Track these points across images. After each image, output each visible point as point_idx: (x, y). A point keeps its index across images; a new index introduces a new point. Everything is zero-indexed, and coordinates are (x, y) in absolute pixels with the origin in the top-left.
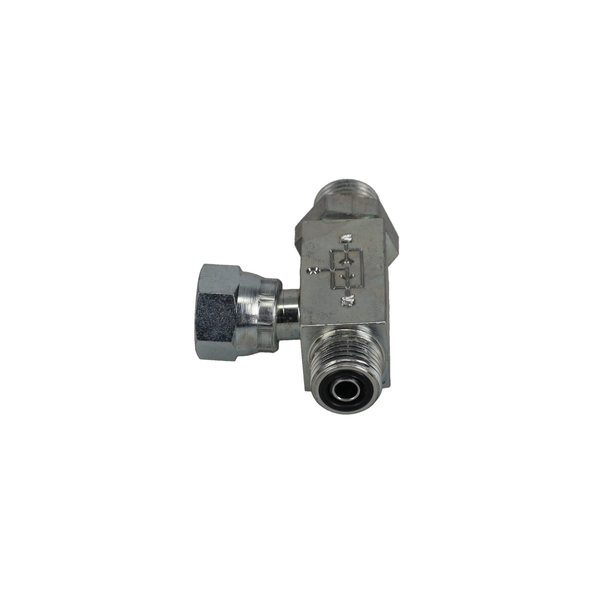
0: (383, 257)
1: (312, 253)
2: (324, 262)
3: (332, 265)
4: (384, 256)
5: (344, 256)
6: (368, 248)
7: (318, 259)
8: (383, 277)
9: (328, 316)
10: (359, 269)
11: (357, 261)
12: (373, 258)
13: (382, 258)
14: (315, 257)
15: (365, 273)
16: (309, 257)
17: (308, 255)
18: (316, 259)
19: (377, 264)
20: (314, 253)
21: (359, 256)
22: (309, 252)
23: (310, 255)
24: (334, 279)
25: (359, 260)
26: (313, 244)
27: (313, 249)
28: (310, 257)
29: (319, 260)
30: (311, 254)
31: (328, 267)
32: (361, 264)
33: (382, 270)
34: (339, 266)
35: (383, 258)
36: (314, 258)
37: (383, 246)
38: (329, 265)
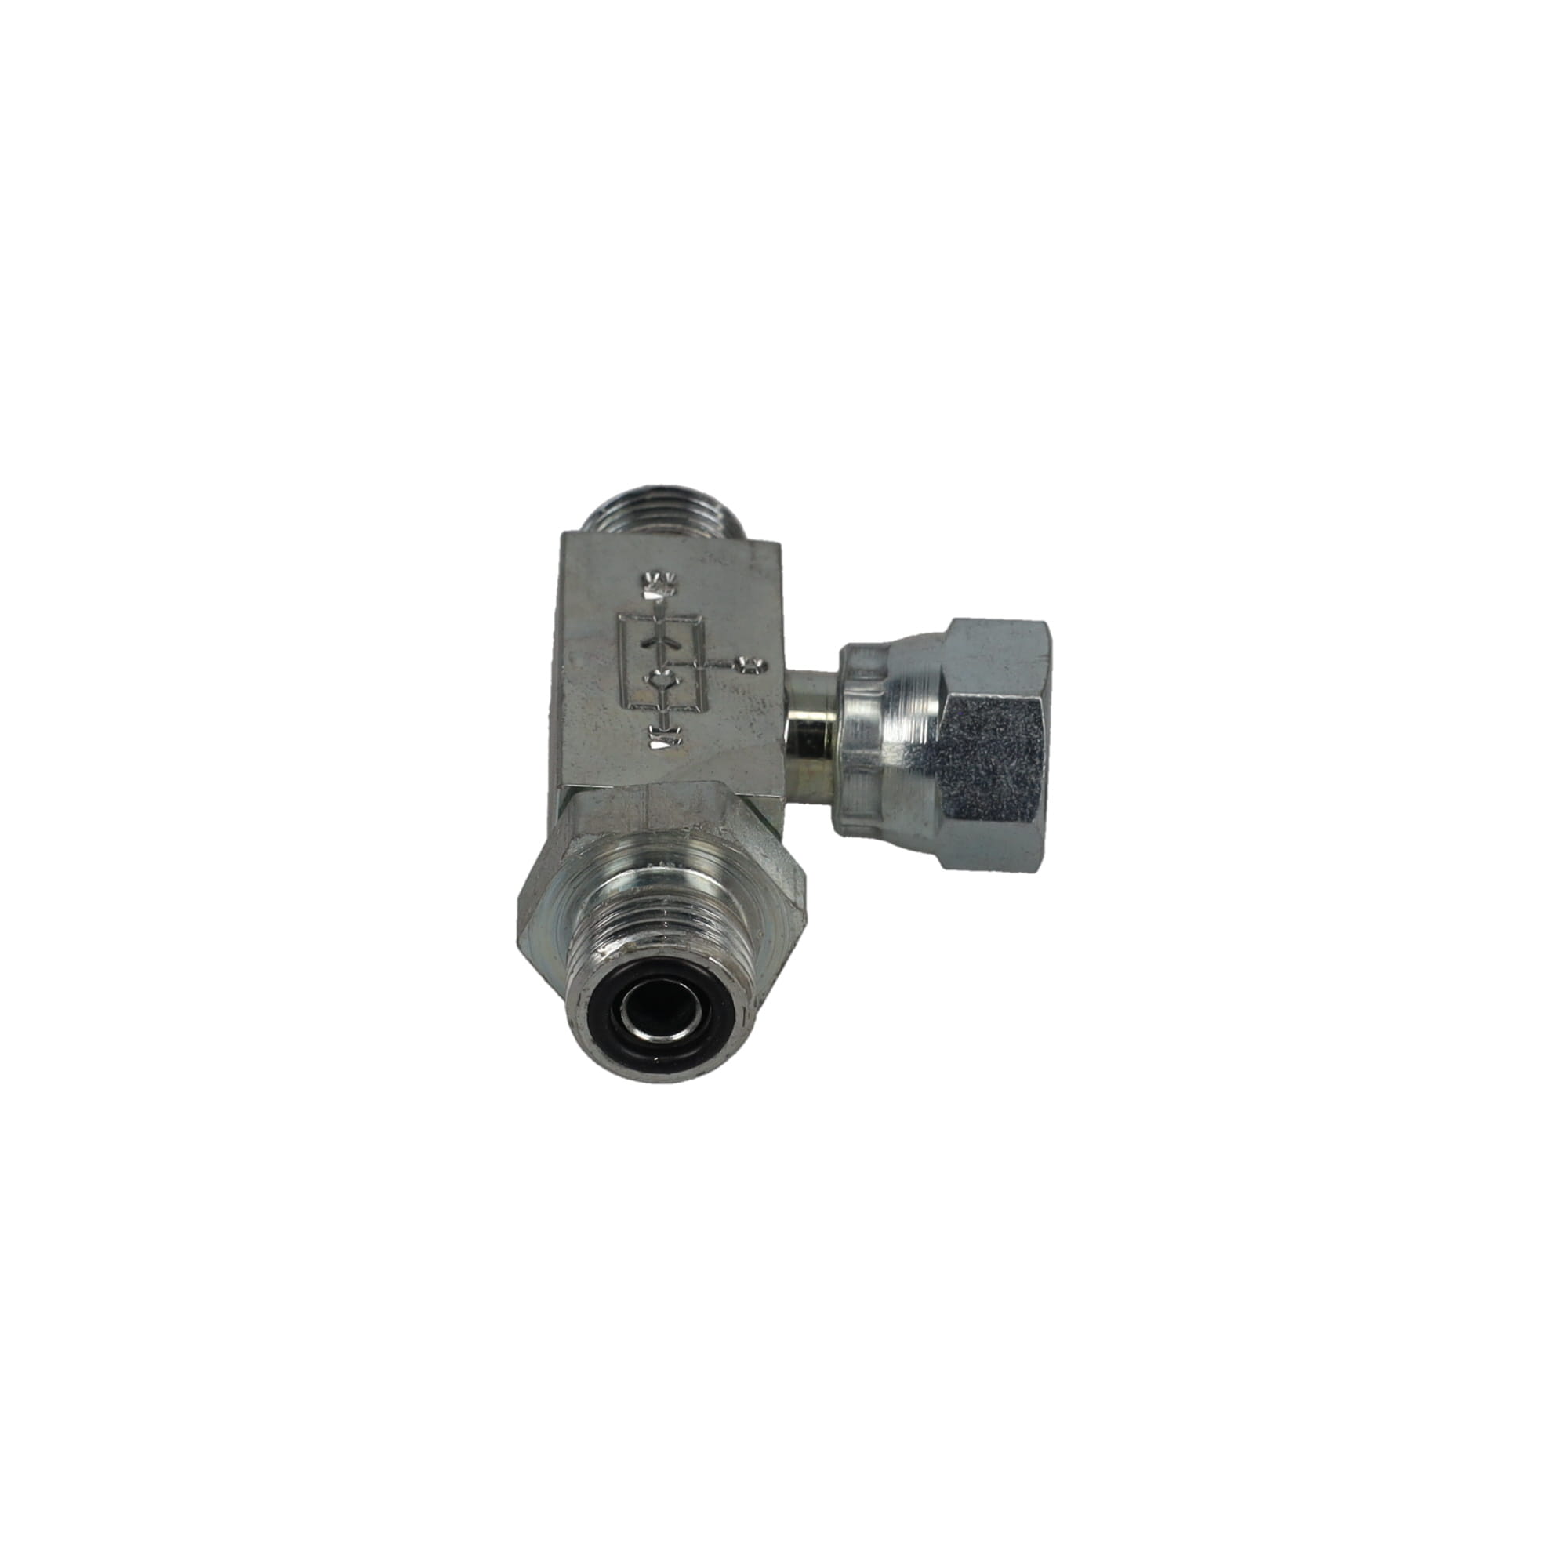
0: (565, 682)
1: (755, 711)
2: (721, 686)
3: (701, 678)
4: (562, 686)
5: (671, 695)
6: (605, 708)
7: (738, 693)
8: (567, 635)
9: (711, 555)
10: (628, 658)
11: (637, 679)
12: (593, 683)
13: (569, 681)
14: (748, 701)
15: (614, 648)
16: (763, 702)
17: (765, 706)
18: (744, 694)
19: (582, 668)
20: (751, 711)
21: (629, 692)
22: (762, 713)
23: (761, 706)
24: (695, 641)
25: (629, 682)
26: (754, 732)
27: (754, 720)
28: (760, 701)
29: (737, 690)
30: (759, 709)
31: (711, 672)
32: (625, 670)
33: (571, 652)
34: (684, 673)
35: (566, 680)
36: (750, 699)
37: (565, 710)
38: (710, 677)
